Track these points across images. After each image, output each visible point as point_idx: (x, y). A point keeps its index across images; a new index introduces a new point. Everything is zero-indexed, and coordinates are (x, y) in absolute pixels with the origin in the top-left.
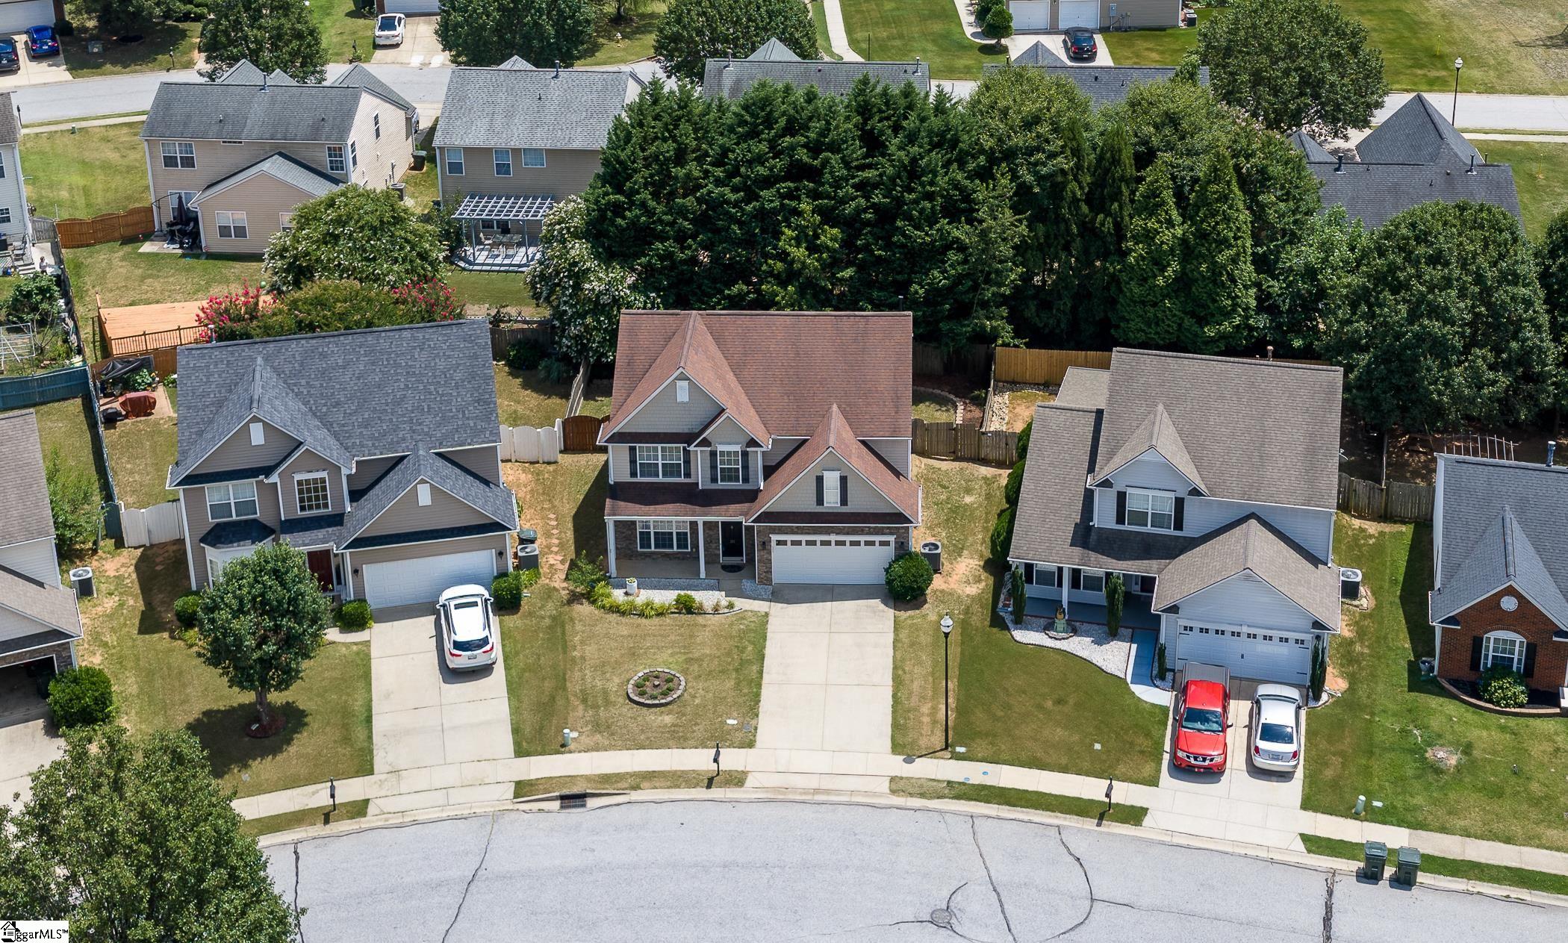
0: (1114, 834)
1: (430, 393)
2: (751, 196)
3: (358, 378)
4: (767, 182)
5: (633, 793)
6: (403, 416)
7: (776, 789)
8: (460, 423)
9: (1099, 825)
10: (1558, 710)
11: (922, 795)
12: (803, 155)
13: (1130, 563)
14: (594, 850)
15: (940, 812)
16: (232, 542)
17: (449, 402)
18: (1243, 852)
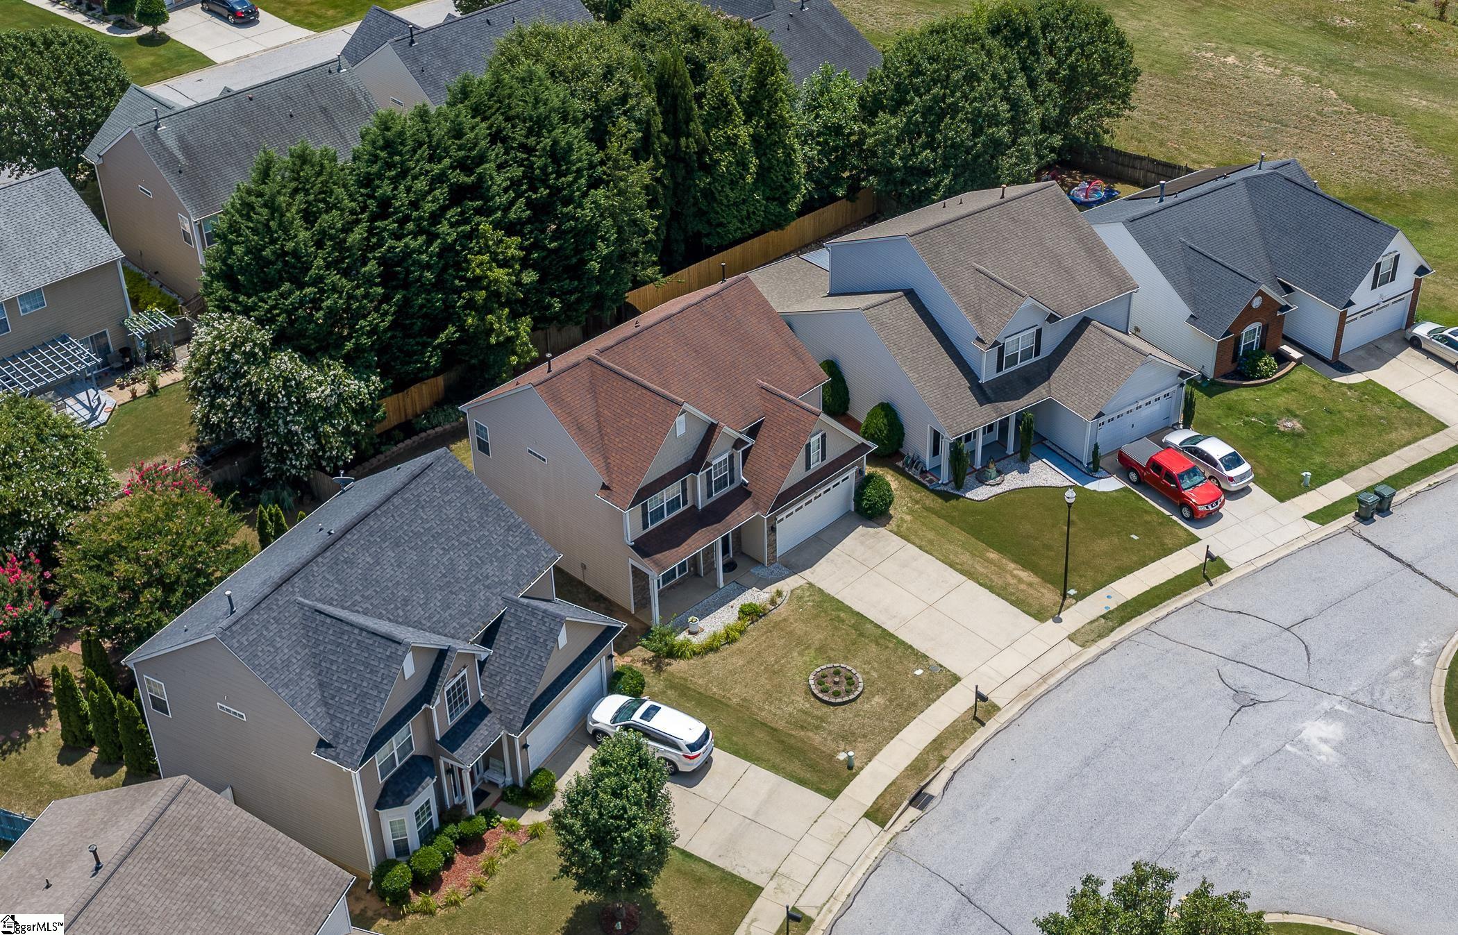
0: (1225, 585)
1: (467, 544)
2: (432, 237)
3: (399, 566)
4: (436, 218)
5: (946, 764)
6: (467, 578)
7: (1020, 696)
8: (515, 557)
9: (1211, 585)
10: (1293, 364)
11: (1101, 636)
12: (457, 177)
13: (1026, 397)
14: (997, 819)
15: (1128, 638)
16: (415, 790)
17: (489, 544)
18: (1296, 547)
